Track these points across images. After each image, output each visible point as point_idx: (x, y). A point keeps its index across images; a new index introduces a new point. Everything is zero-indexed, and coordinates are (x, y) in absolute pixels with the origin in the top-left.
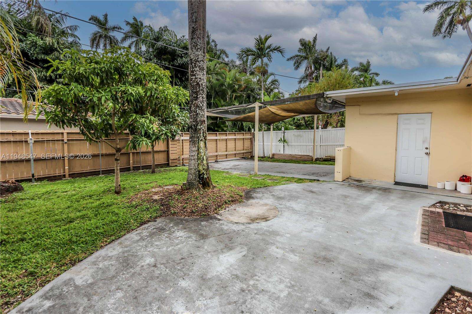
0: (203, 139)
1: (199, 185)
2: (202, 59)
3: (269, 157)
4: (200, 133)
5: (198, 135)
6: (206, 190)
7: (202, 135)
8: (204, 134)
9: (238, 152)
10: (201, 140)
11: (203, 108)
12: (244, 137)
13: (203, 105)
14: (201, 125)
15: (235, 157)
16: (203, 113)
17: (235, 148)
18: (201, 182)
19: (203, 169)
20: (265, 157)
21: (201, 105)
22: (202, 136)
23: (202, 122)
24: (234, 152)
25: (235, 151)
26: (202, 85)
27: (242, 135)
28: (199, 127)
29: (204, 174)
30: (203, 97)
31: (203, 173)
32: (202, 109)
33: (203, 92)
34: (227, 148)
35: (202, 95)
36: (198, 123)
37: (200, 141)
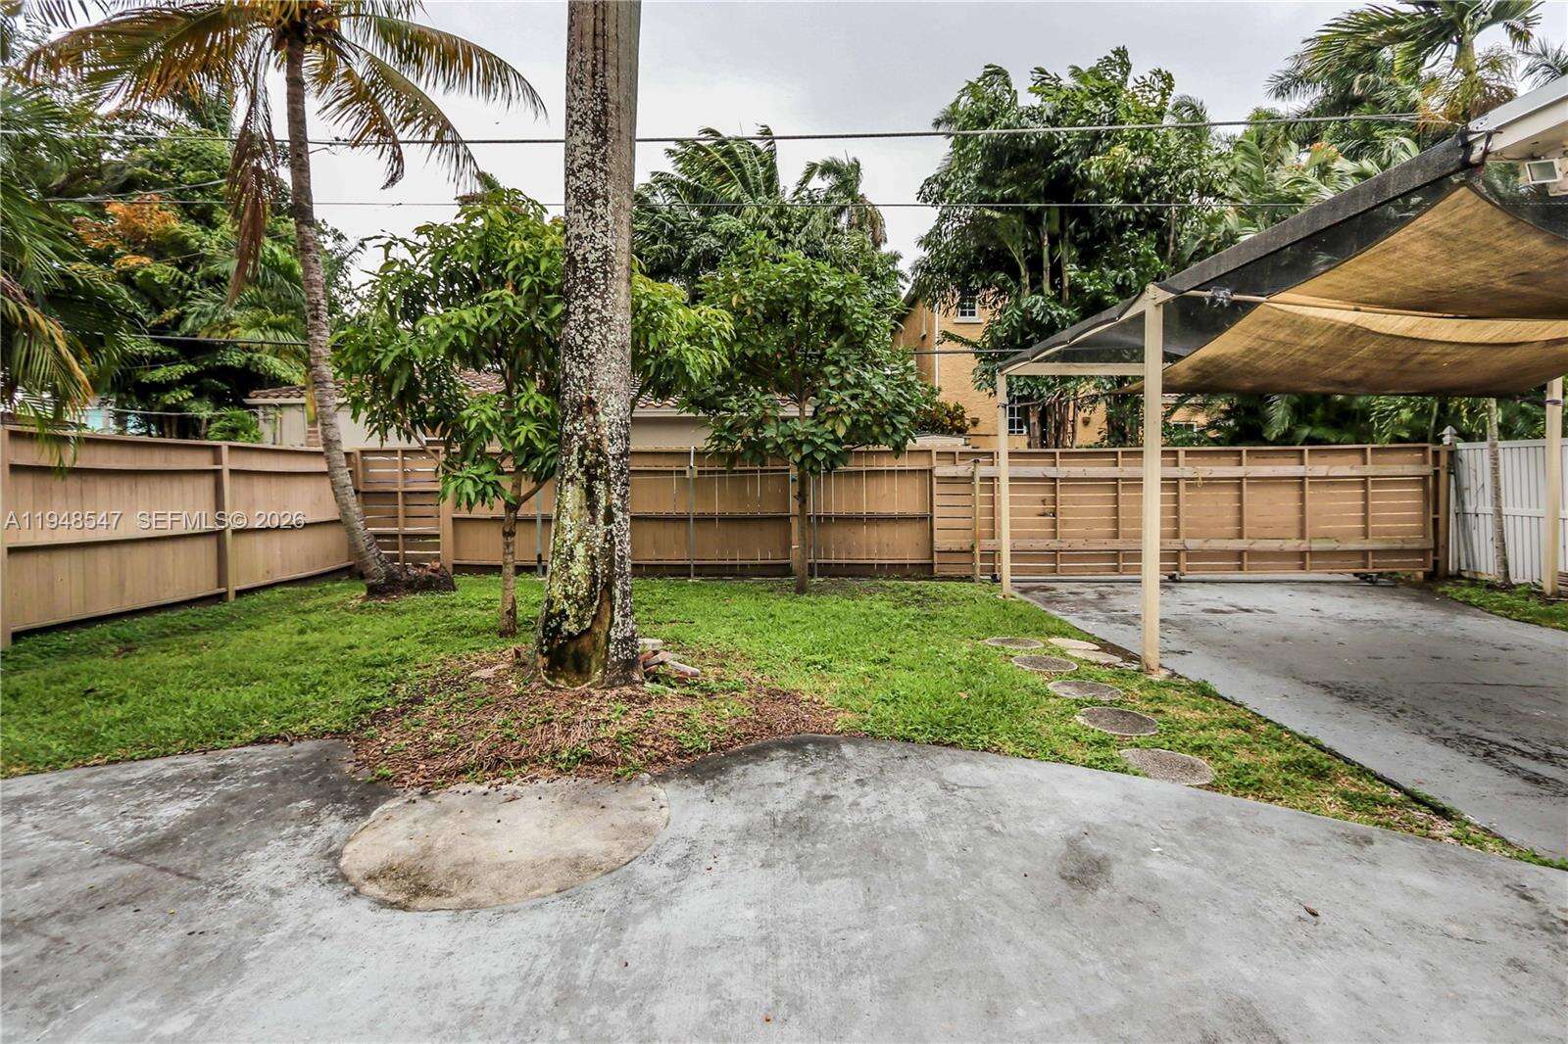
0: (579, 475)
1: (539, 656)
2: (588, 158)
3: (1534, 592)
4: (571, 452)
5: (564, 458)
6: (562, 683)
7: (574, 457)
8: (584, 456)
9: (1316, 546)
10: (571, 480)
11: (585, 353)
12: (1370, 470)
13: (585, 340)
14: (574, 419)
15: (1302, 567)
16: (587, 373)
17: (1302, 522)
18: (545, 649)
19: (567, 597)
20: (1508, 587)
21: (579, 340)
22: (575, 464)
23: (580, 409)
24: (1292, 545)
25: (1302, 536)
26: (585, 260)
27: (1357, 458)
28: (568, 428)
29: (567, 617)
30: (586, 309)
31: (564, 611)
32: (581, 356)
33: (589, 289)
34: (1240, 522)
35: (585, 298)
36: (567, 414)
37: (564, 482)
